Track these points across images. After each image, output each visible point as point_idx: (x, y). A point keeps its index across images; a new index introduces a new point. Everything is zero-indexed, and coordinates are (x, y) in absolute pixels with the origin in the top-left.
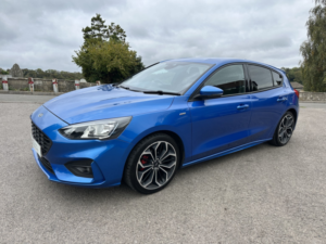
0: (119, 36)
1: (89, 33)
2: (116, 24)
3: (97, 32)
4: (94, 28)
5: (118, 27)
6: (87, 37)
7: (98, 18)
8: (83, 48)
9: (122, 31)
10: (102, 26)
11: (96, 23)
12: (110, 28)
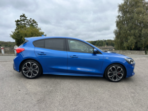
0: (34, 25)
1: (19, 23)
2: (32, 19)
3: (23, 22)
4: (21, 20)
5: (34, 20)
6: (17, 25)
7: (23, 16)
8: (16, 30)
9: (35, 22)
10: (26, 20)
11: (22, 18)
12: (30, 21)
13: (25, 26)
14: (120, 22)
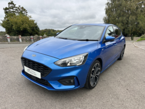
0: (23, 12)
1: (7, 11)
2: (21, 7)
3: (12, 10)
4: (10, 8)
5: (23, 8)
6: (6, 13)
7: (12, 3)
8: (5, 18)
9: (25, 10)
10: (15, 7)
11: (11, 5)
12: (19, 8)
13: (15, 14)
14: (109, 10)
